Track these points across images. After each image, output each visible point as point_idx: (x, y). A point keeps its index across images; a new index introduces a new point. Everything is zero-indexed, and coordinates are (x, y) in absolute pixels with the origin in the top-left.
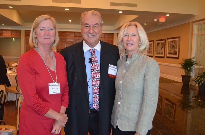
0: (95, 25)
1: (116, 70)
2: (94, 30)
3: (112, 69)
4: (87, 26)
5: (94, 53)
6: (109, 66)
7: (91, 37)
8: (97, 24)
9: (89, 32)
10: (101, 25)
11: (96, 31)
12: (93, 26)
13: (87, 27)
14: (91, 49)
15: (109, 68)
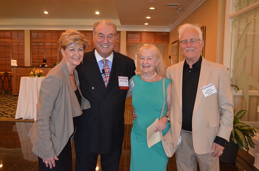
0: (109, 35)
1: (128, 80)
2: (109, 40)
3: (122, 81)
4: (101, 35)
5: (107, 64)
6: (119, 78)
7: (105, 48)
8: (111, 34)
9: (103, 42)
10: (115, 36)
11: (110, 41)
12: (108, 36)
13: (101, 37)
14: (103, 60)
15: (119, 80)
